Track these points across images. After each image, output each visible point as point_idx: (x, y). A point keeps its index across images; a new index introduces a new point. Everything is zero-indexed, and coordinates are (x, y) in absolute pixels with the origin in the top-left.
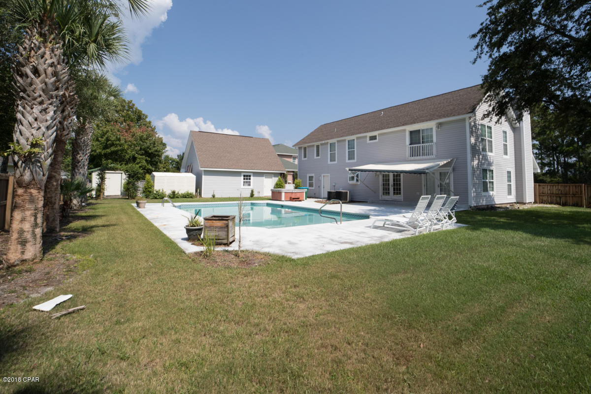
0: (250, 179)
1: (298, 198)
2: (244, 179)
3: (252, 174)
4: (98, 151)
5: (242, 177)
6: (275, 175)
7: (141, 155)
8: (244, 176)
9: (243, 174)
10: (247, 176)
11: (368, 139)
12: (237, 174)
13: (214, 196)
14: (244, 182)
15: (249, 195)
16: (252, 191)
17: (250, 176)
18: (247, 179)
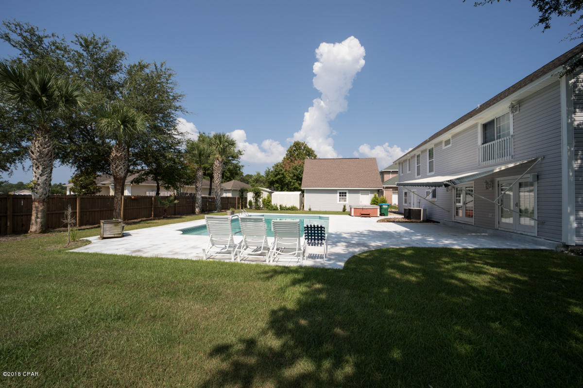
0: (345, 196)
1: (369, 215)
2: (340, 196)
3: (347, 192)
4: (271, 179)
5: (338, 194)
6: (372, 191)
7: (295, 180)
8: (340, 193)
9: (338, 192)
10: (343, 193)
11: (443, 144)
12: (334, 191)
13: (310, 209)
14: (340, 198)
15: (341, 210)
16: (345, 206)
17: (346, 193)
18: (343, 196)
